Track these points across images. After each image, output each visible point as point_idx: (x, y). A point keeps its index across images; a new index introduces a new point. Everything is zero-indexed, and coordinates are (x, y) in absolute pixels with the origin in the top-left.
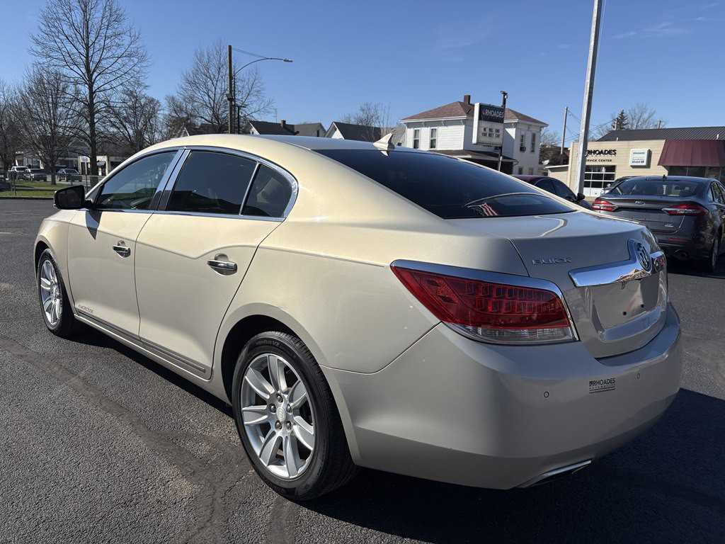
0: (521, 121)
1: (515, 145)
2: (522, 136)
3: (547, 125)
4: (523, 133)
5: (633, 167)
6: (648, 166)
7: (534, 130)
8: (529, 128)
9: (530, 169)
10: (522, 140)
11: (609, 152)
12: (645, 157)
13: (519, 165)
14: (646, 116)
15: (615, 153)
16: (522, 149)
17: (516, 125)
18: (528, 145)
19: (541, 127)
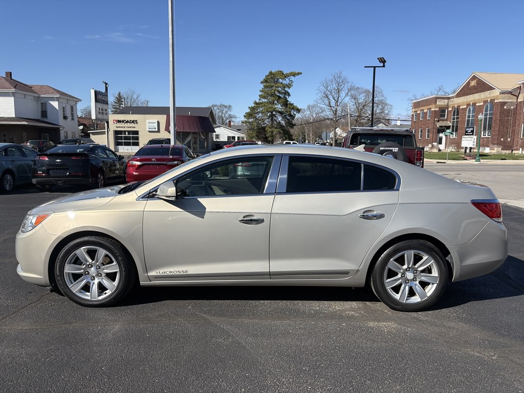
0: (61, 96)
1: (59, 115)
2: (64, 108)
3: (81, 100)
4: (64, 105)
5: (150, 132)
6: (159, 131)
7: (72, 103)
8: (68, 102)
9: (72, 133)
10: (64, 111)
11: (133, 122)
12: (156, 125)
13: (65, 130)
14: (135, 97)
15: (137, 123)
16: (65, 118)
17: (57, 99)
18: (68, 114)
19: (76, 102)
